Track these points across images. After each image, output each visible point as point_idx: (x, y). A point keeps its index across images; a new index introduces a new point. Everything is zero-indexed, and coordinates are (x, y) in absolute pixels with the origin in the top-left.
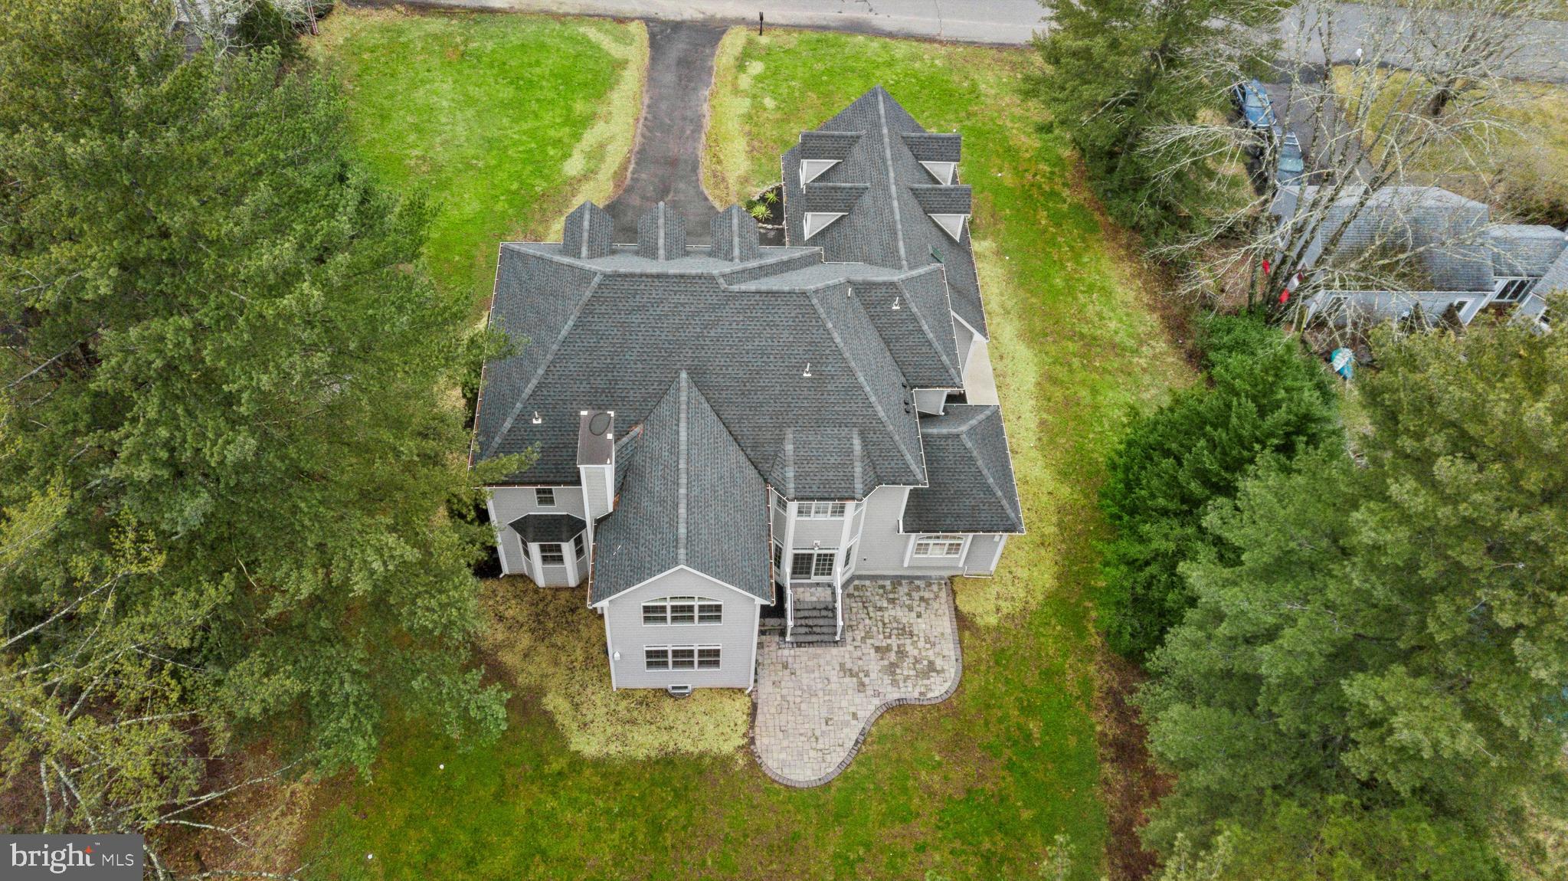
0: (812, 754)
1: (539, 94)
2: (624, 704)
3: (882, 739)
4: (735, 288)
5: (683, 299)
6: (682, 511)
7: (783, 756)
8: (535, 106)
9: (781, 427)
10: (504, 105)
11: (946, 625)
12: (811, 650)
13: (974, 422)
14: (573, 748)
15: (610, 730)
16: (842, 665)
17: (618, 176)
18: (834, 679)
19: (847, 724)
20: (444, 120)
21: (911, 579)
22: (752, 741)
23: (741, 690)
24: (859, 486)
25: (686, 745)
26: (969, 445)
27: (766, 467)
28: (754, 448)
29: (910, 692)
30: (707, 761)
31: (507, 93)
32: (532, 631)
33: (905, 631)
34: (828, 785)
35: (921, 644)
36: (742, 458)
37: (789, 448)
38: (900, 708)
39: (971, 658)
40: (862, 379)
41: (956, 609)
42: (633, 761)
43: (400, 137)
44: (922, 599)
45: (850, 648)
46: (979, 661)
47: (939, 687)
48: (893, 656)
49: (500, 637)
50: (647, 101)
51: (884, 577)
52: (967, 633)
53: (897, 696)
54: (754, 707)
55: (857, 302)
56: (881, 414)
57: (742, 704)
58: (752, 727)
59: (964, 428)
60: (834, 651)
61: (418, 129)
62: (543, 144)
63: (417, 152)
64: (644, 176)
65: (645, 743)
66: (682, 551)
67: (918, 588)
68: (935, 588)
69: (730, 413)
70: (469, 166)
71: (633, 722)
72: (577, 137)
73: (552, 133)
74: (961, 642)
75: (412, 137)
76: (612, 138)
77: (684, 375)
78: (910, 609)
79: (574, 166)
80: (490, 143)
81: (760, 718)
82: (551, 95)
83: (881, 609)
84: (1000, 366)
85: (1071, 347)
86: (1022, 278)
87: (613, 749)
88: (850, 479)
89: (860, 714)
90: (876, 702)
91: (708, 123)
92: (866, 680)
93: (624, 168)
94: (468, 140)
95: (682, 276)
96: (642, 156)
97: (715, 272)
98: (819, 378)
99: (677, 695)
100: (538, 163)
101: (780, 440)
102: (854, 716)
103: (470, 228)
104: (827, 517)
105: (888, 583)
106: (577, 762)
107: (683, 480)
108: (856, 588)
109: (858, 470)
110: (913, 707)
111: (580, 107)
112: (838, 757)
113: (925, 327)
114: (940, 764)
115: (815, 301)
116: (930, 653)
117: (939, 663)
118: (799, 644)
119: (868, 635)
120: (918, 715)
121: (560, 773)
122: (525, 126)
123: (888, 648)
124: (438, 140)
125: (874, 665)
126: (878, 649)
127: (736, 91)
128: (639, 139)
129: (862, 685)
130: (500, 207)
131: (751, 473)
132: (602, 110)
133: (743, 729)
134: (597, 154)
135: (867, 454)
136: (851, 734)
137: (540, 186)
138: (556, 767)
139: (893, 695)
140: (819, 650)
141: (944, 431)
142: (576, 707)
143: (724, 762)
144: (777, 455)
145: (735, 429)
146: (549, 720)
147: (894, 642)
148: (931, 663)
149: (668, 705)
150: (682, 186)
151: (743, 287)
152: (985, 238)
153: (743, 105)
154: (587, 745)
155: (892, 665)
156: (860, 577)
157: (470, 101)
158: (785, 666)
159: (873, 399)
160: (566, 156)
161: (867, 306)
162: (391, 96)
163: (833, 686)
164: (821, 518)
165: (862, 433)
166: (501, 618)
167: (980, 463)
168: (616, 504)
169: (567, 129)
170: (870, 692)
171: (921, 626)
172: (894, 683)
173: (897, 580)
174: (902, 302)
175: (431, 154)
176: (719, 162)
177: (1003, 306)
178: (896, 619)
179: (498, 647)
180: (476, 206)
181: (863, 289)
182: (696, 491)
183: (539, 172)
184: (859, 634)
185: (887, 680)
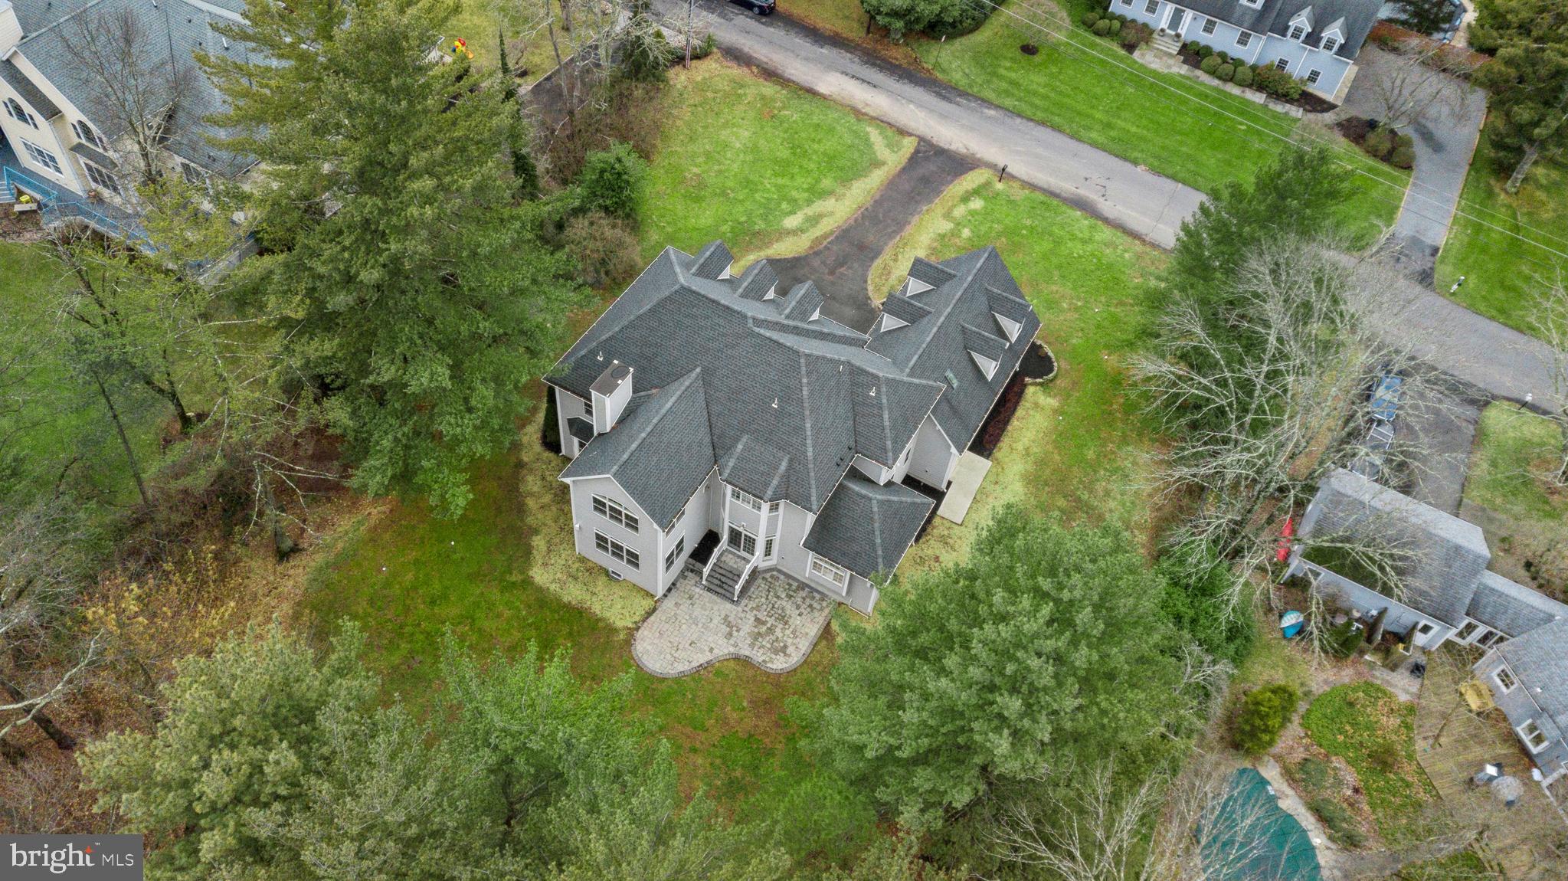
0: (669, 656)
1: (805, 163)
2: (577, 565)
3: (718, 673)
4: (757, 330)
5: (721, 321)
6: (634, 446)
7: (649, 648)
8: (796, 170)
9: (742, 432)
10: (776, 161)
11: (813, 630)
12: (715, 597)
13: (896, 499)
14: (531, 573)
15: (559, 575)
16: (727, 616)
17: (817, 241)
18: (715, 621)
19: (702, 651)
20: (729, 155)
21: (813, 590)
22: (638, 629)
23: (652, 596)
24: (770, 492)
25: (597, 608)
26: (875, 509)
27: (720, 452)
28: (719, 437)
29: (758, 656)
30: (601, 624)
31: (784, 153)
32: (556, 495)
33: (783, 619)
34: (664, 679)
35: (788, 632)
36: (707, 439)
37: (740, 447)
38: (744, 662)
39: (816, 658)
40: (808, 425)
41: (828, 624)
42: (559, 600)
43: (694, 155)
44: (810, 606)
45: (740, 609)
46: (818, 664)
47: (779, 664)
48: (763, 629)
49: (535, 489)
50: (877, 197)
51: (795, 579)
52: (824, 643)
53: (747, 653)
54: (654, 610)
55: (845, 378)
56: (810, 454)
57: (648, 603)
58: (644, 621)
59: (879, 497)
60: (729, 605)
61: (708, 155)
62: (784, 198)
63: (696, 170)
64: (835, 248)
65: (573, 593)
66: (616, 468)
67: (813, 598)
68: (824, 604)
69: (716, 408)
70: (724, 194)
71: (576, 579)
72: (809, 202)
73: (794, 193)
74: (815, 645)
75: (701, 160)
76: (832, 214)
77: (698, 370)
78: (798, 607)
79: (791, 222)
80: (747, 183)
81: (652, 618)
82: (812, 166)
83: (778, 597)
84: (990, 488)
85: (1061, 502)
86: (1061, 437)
87: (553, 587)
88: (767, 485)
89: (716, 651)
90: (732, 650)
91: (908, 230)
92: (735, 634)
93: (825, 236)
94: (735, 176)
95: (728, 308)
96: (844, 234)
97: (749, 314)
98: (780, 414)
99: (611, 576)
100: (769, 210)
101: (737, 440)
102: (711, 650)
103: (695, 234)
104: (749, 507)
105: (795, 584)
106: (528, 582)
107: (649, 429)
108: (772, 577)
109: (775, 482)
110: (753, 666)
111: (827, 183)
112: (682, 667)
113: (886, 416)
114: (744, 709)
115: (802, 361)
116: (790, 641)
117: (790, 650)
118: (709, 590)
119: (758, 608)
120: (751, 673)
121: (514, 583)
122: (780, 181)
123: (764, 623)
124: (716, 168)
125: (748, 626)
126: (757, 620)
127: (948, 216)
128: (852, 221)
129: (730, 635)
130: (725, 228)
131: (709, 452)
132: (840, 190)
133: (637, 618)
134: (814, 220)
135: (787, 477)
136: (702, 659)
137: (760, 225)
138: (513, 579)
139: (745, 651)
140: (719, 600)
141: (864, 492)
142: (549, 551)
143: (612, 630)
144: (730, 448)
145: (714, 419)
146: (528, 552)
147: (771, 621)
148: (785, 647)
149: (602, 580)
150: (856, 265)
151: (762, 331)
152: (1055, 396)
153: (946, 226)
154: (540, 576)
155: (759, 634)
156: (779, 571)
157: (755, 149)
158: (691, 598)
159: (809, 442)
160: (792, 213)
161: (854, 384)
162: (705, 127)
163: (711, 625)
164: (745, 505)
165: (791, 461)
166: (543, 479)
167: (877, 525)
168: (613, 428)
169: (806, 195)
170: (732, 642)
171: (796, 621)
172: (752, 645)
173: (802, 586)
174: (878, 392)
175: (705, 175)
176: (896, 260)
177: (1027, 449)
178: (783, 609)
179: (531, 494)
180: (710, 221)
181: (855, 371)
182: (654, 439)
183: (765, 217)
184: (752, 604)
185: (749, 641)
